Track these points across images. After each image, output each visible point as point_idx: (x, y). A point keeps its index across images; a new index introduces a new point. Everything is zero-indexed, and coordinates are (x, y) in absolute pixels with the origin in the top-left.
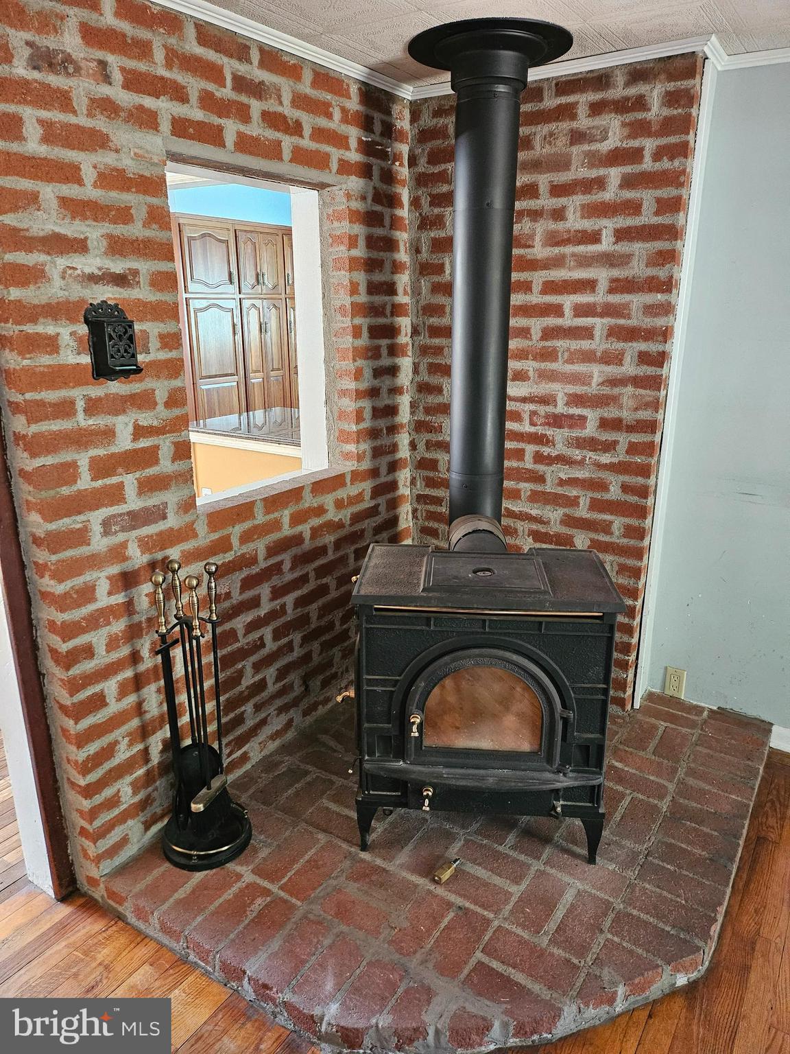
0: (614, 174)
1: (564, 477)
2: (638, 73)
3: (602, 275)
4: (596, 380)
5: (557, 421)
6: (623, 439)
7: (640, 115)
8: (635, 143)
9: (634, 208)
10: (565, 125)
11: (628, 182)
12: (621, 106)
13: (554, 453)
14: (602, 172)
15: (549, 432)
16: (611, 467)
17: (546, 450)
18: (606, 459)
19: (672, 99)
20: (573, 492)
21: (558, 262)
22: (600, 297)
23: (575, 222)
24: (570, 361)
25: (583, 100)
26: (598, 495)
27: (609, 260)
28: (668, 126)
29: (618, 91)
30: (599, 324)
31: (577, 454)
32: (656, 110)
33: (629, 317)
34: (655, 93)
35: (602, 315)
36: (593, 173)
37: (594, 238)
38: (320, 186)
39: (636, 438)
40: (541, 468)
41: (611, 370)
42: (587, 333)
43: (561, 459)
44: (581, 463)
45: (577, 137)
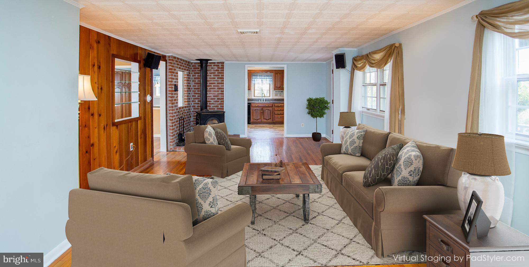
0: (216, 72)
1: (213, 106)
2: (218, 63)
3: (216, 82)
4: (216, 94)
5: (212, 99)
6: (220, 100)
7: (219, 67)
8: (218, 69)
9: (219, 76)
10: (211, 67)
11: (218, 73)
12: (217, 66)
13: (212, 103)
14: (215, 72)
15: (211, 100)
16: (219, 104)
17: (211, 103)
18: (218, 103)
19: (222, 65)
20: (214, 108)
21: (211, 81)
22: (216, 84)
23: (212, 76)
24: (213, 92)
25: (213, 65)
26: (217, 108)
27: (217, 81)
28: (222, 68)
29: (216, 64)
30: (216, 88)
31: (215, 103)
32: (220, 66)
33: (219, 87)
34: (220, 65)
35: (216, 86)
36: (214, 72)
37: (215, 78)
38: (183, 72)
39: (221, 100)
40: (210, 105)
41: (218, 93)
42: (215, 88)
43: (213, 104)
44: (215, 104)
45: (212, 68)
